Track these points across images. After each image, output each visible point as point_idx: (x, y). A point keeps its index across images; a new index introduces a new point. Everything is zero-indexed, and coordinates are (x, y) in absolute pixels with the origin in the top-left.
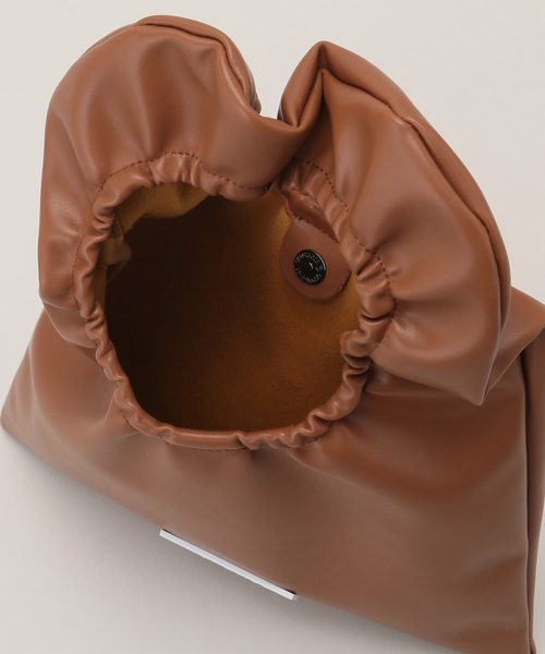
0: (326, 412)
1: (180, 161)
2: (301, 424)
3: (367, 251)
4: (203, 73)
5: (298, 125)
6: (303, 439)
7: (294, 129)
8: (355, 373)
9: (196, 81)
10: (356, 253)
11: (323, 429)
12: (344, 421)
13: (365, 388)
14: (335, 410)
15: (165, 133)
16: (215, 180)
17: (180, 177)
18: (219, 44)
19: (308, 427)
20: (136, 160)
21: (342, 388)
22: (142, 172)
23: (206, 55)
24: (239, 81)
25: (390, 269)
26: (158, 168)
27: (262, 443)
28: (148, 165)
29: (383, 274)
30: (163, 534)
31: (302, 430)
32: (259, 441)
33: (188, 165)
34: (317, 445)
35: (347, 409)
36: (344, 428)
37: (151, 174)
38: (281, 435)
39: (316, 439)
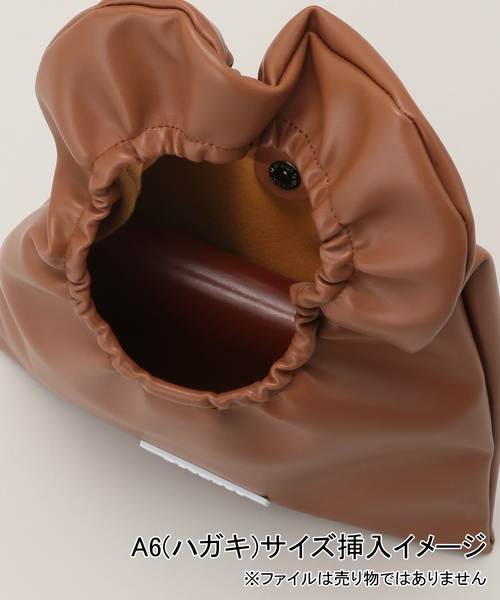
0: (287, 363)
1: (162, 134)
2: (266, 379)
3: (340, 224)
4: (171, 44)
5: (277, 84)
6: (271, 393)
7: (273, 89)
8: (306, 321)
9: (164, 53)
10: (328, 223)
11: (286, 380)
12: (306, 367)
13: (318, 334)
14: (294, 359)
15: (143, 109)
16: (199, 146)
17: (164, 149)
18: (181, 13)
19: (272, 380)
20: (118, 140)
21: (297, 337)
22: (126, 151)
23: (169, 25)
24: (211, 43)
25: (357, 243)
26: (141, 145)
27: (231, 403)
28: (130, 144)
29: (349, 246)
30: (143, 445)
31: (267, 384)
32: (229, 401)
33: (169, 136)
34: (283, 395)
35: (306, 356)
36: (306, 375)
37: (135, 151)
38: (248, 392)
39: (282, 390)
